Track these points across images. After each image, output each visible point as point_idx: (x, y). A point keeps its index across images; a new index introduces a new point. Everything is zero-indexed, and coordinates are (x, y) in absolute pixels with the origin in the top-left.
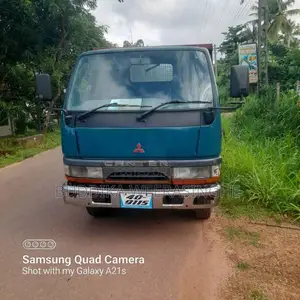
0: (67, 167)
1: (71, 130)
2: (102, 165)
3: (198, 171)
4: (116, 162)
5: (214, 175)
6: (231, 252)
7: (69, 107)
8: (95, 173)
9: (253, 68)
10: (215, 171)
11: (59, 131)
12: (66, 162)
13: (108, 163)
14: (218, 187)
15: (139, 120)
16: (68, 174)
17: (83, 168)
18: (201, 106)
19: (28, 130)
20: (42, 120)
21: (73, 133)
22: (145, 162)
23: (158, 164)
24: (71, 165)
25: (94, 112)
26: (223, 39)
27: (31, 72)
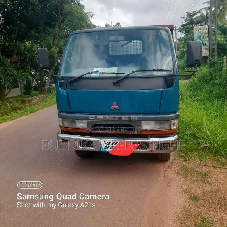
0: (61, 119)
1: (63, 91)
2: (87, 119)
3: (160, 123)
4: (98, 116)
5: (173, 127)
6: (185, 187)
7: (62, 74)
8: (81, 125)
9: (205, 44)
10: (174, 124)
11: (55, 92)
12: (59, 116)
13: (91, 117)
14: (176, 137)
15: (115, 84)
16: (61, 124)
17: (73, 120)
18: (164, 73)
19: (33, 92)
20: (43, 84)
21: (65, 94)
22: (120, 116)
23: (130, 118)
24: (63, 118)
25: (81, 78)
26: (183, 22)
27: (36, 48)
